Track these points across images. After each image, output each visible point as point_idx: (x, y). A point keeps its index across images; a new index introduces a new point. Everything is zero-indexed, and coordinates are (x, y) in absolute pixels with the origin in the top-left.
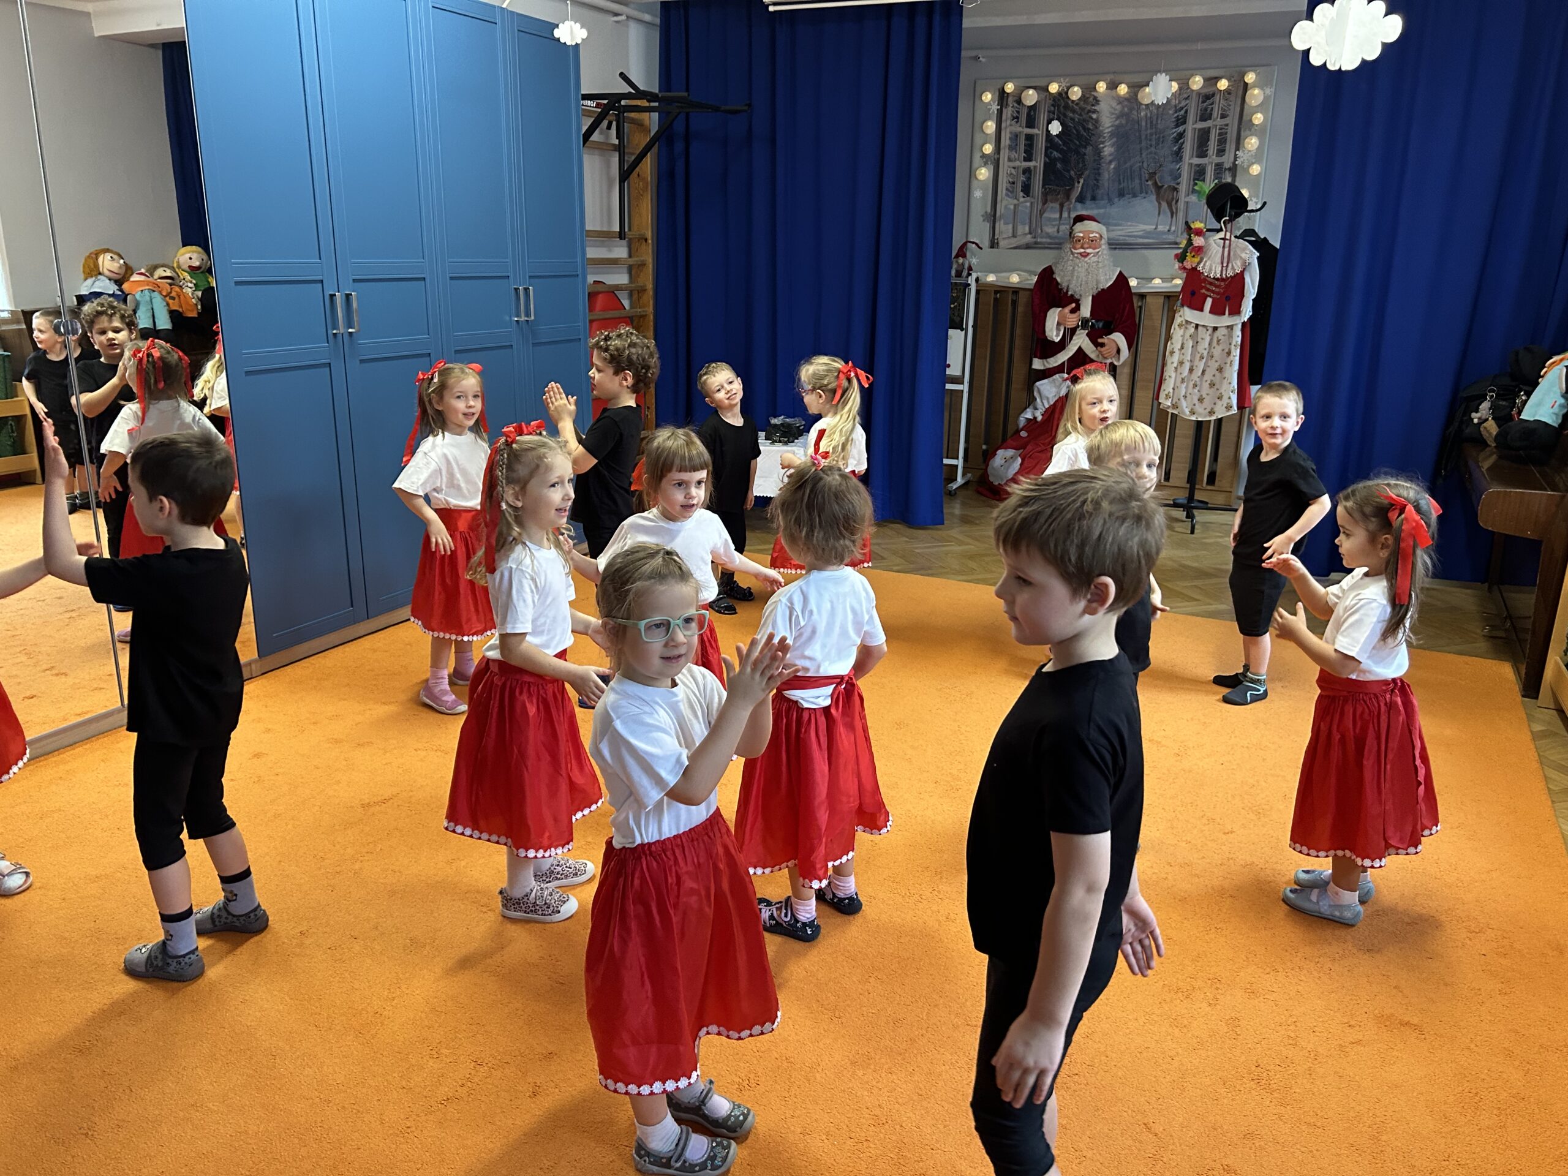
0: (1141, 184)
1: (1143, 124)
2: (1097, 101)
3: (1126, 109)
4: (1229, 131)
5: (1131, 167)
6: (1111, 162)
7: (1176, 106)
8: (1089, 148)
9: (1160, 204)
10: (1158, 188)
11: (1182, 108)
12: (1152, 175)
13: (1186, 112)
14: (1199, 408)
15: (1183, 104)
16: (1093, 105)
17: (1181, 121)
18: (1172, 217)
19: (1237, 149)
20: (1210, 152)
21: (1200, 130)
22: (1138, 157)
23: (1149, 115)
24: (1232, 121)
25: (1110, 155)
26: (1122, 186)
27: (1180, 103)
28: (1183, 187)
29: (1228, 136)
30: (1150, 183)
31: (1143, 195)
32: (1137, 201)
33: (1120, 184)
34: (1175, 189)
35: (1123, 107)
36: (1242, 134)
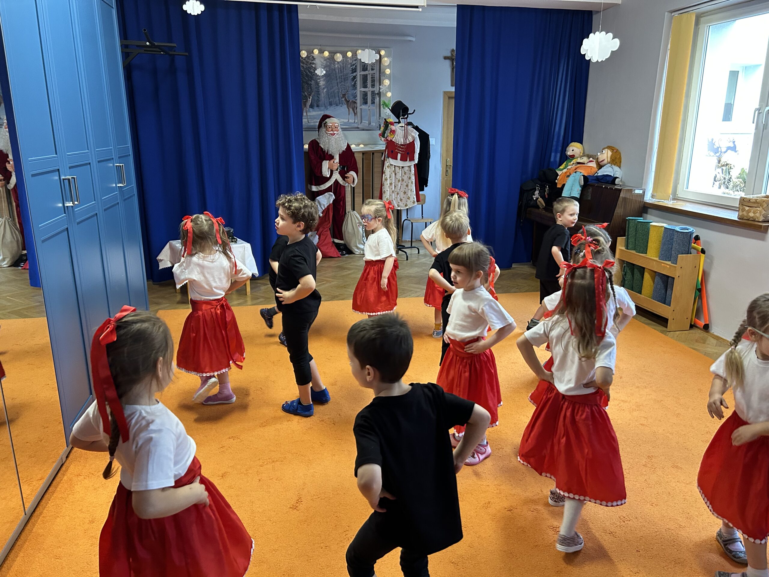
0: (339, 100)
1: (337, 71)
2: (314, 59)
3: (328, 63)
4: (376, 76)
5: (334, 92)
6: (324, 89)
7: (351, 64)
8: (313, 82)
9: (349, 109)
10: (348, 102)
11: (354, 65)
12: (344, 95)
13: (356, 66)
14: (401, 204)
15: (354, 63)
16: (312, 60)
17: (354, 71)
18: (355, 115)
19: (380, 85)
20: (369, 86)
21: (363, 75)
22: (336, 86)
23: (339, 67)
24: (376, 71)
25: (323, 85)
26: (330, 100)
27: (353, 62)
28: (358, 102)
29: (375, 78)
30: (343, 99)
31: (341, 105)
32: (338, 107)
33: (329, 99)
34: (355, 103)
35: (327, 62)
36: (381, 78)
